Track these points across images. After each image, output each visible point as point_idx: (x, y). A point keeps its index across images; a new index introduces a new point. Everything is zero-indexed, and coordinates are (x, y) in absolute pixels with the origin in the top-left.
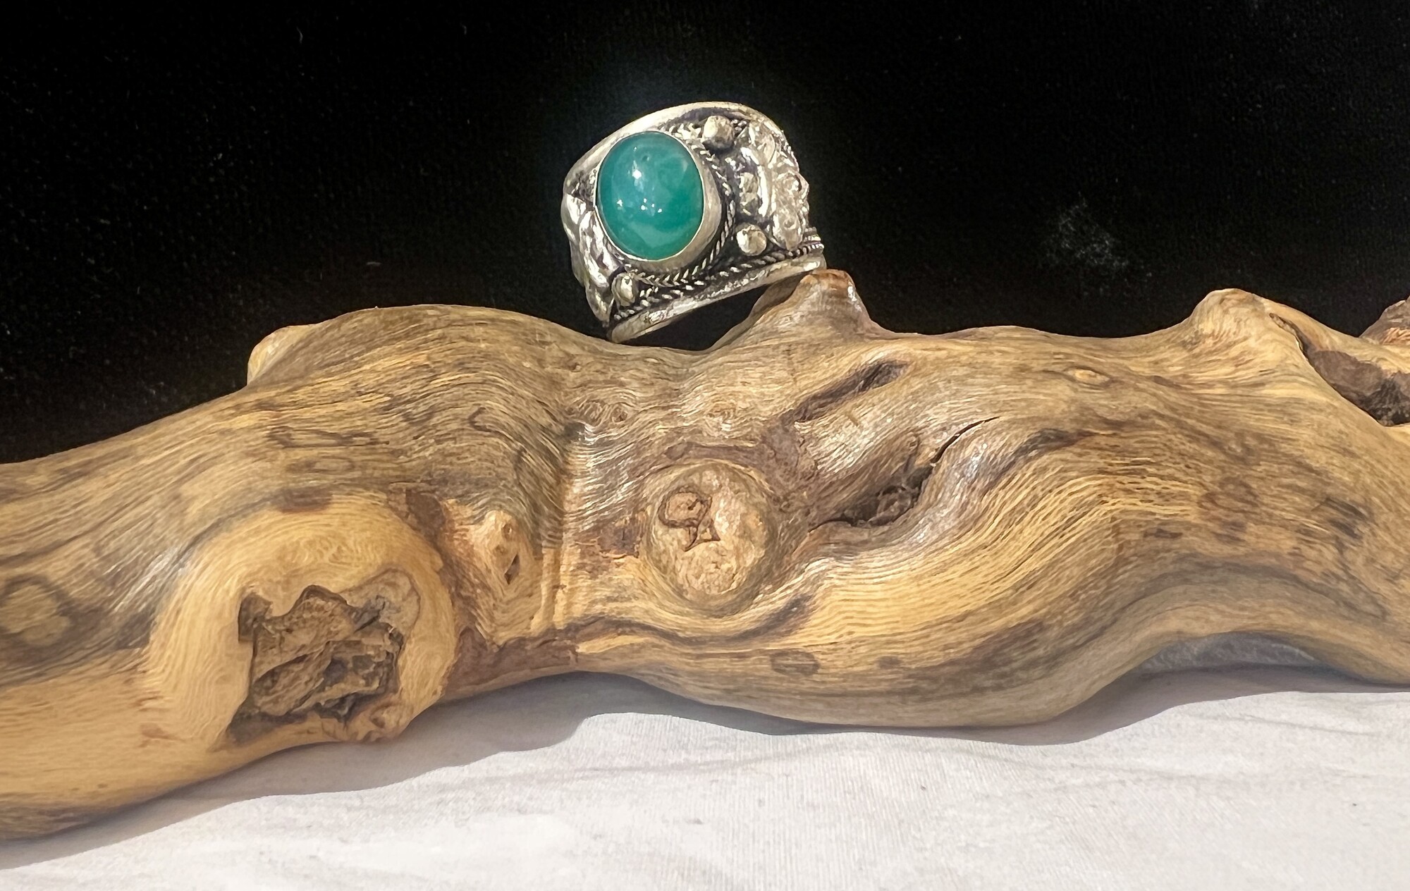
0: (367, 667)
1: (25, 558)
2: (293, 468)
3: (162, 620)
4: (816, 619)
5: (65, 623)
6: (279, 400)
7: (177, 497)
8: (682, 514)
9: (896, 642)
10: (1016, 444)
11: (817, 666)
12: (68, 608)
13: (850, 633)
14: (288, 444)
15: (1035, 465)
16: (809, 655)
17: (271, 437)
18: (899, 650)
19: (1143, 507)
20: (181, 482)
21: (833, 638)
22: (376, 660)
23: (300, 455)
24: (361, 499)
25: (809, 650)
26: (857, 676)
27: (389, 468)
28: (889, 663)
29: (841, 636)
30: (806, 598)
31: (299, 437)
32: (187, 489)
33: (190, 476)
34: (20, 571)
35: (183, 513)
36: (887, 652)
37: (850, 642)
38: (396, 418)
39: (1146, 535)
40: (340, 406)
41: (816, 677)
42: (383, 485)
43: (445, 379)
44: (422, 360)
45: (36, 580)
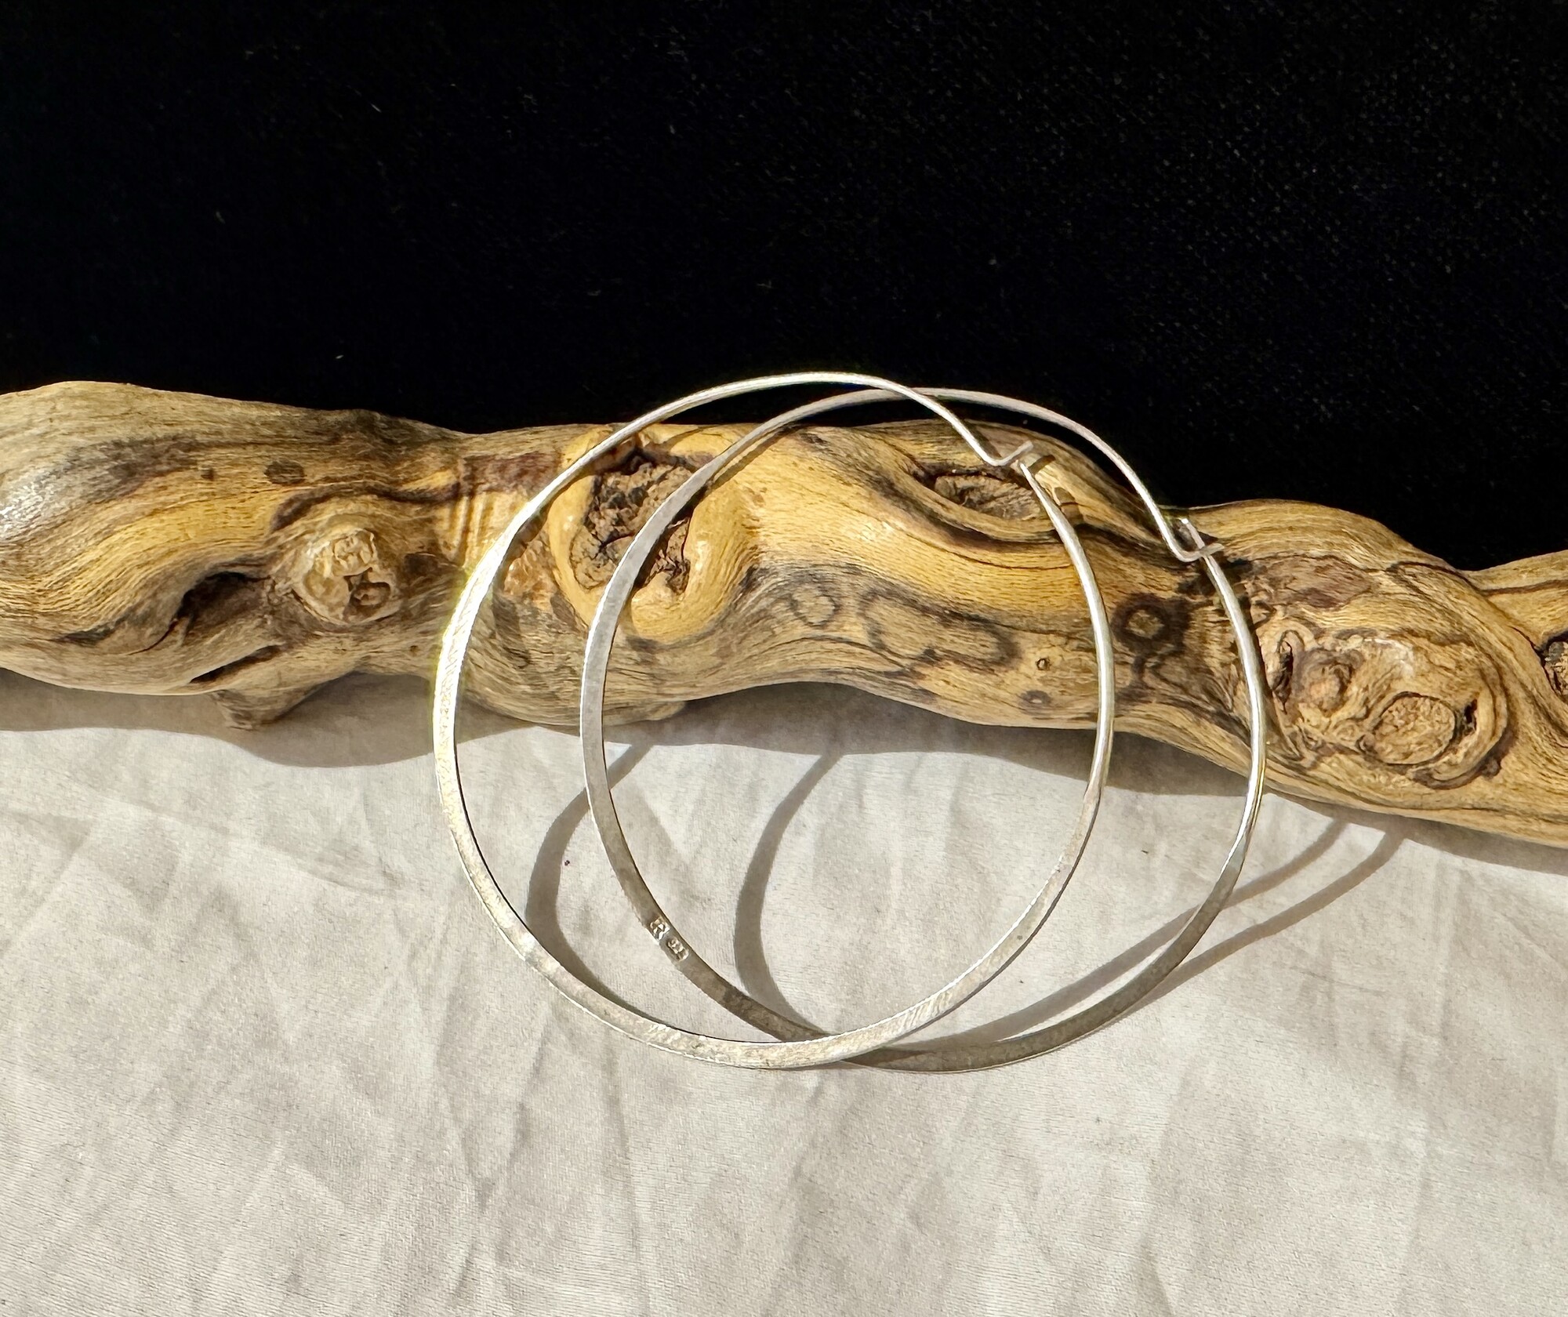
2: (650, 663)
4: (270, 512)
7: (723, 657)
8: (372, 592)
9: (206, 494)
11: (268, 473)
14: (653, 675)
16: (275, 482)
18: (203, 487)
20: (722, 664)
21: (257, 496)
25: (273, 486)
26: (237, 463)
28: (211, 475)
29: (250, 498)
31: (646, 677)
32: (716, 660)
33: (715, 667)
34: (819, 633)
35: (720, 648)
36: (214, 485)
37: (242, 494)
41: (269, 461)
45: (811, 624)
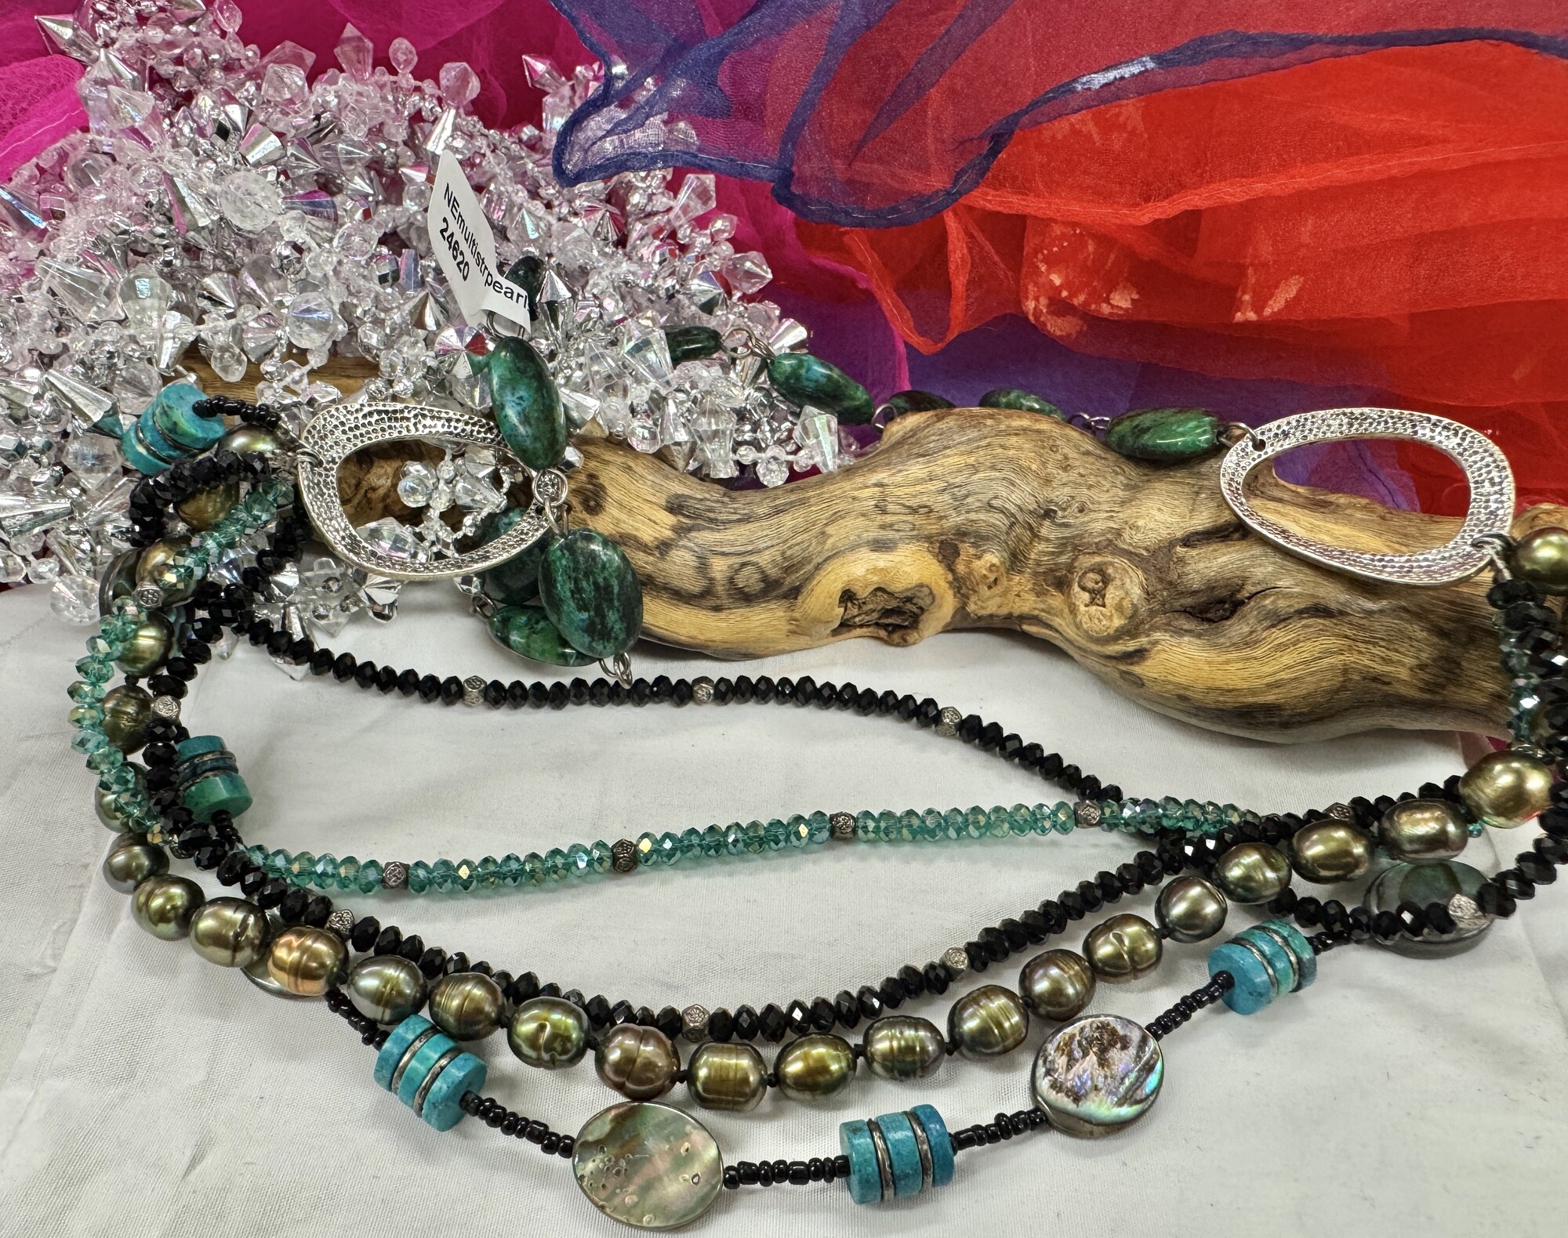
1: (751, 553)
2: (883, 527)
3: (805, 592)
4: (1149, 662)
5: (762, 585)
6: (886, 481)
7: (823, 533)
8: (1090, 585)
9: (1189, 690)
10: (1297, 607)
11: (1146, 685)
12: (765, 579)
13: (1165, 676)
14: (884, 512)
15: (1304, 622)
16: (1140, 679)
17: (876, 506)
18: (1191, 694)
19: (1367, 662)
20: (826, 525)
21: (1155, 675)
23: (889, 519)
24: (913, 547)
25: (1143, 676)
26: (1165, 697)
27: (933, 529)
28: (1183, 698)
29: (1160, 676)
30: (1146, 650)
31: (891, 507)
32: (830, 530)
33: (833, 521)
34: (748, 559)
35: (824, 543)
36: (1182, 692)
37: (1164, 681)
38: (946, 497)
39: (1364, 678)
40: (918, 488)
41: (1145, 689)
42: (929, 539)
43: (981, 475)
44: (971, 460)
45: (754, 564)
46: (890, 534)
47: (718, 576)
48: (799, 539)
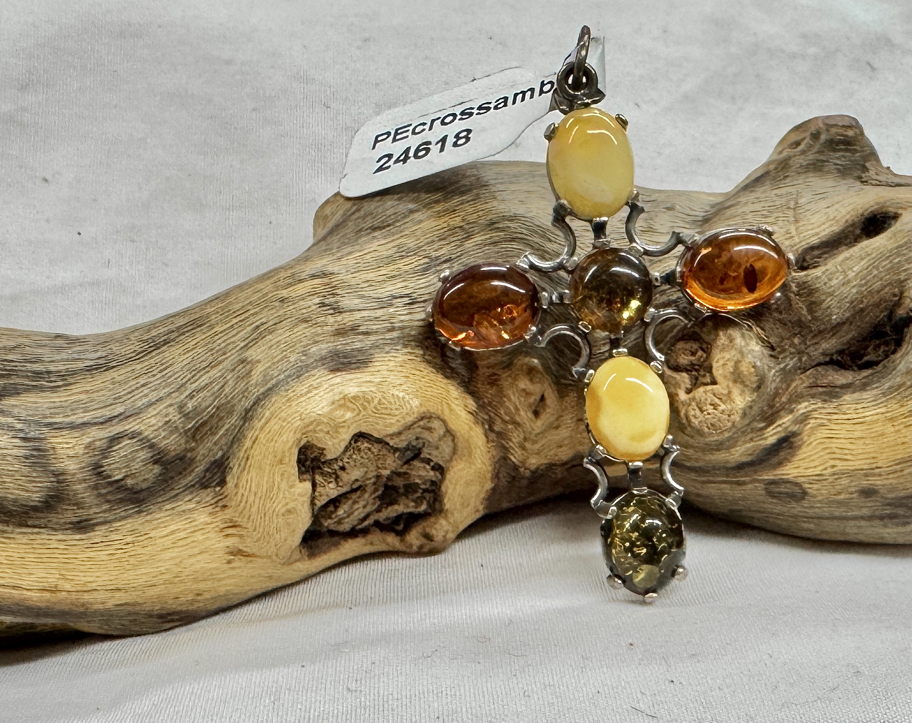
0: (416, 492)
1: (123, 417)
3: (234, 463)
6: (330, 269)
8: (687, 360)
9: (874, 475)
11: (805, 493)
12: (159, 458)
13: (833, 466)
16: (797, 484)
17: (324, 304)
18: (877, 482)
21: (818, 471)
22: (423, 487)
23: (347, 319)
25: (799, 480)
26: (840, 503)
28: (868, 493)
29: (826, 469)
30: (794, 434)
36: (865, 483)
37: (834, 474)
41: (805, 503)
44: (457, 222)
46: (357, 343)
47: (71, 466)
48: (204, 380)
